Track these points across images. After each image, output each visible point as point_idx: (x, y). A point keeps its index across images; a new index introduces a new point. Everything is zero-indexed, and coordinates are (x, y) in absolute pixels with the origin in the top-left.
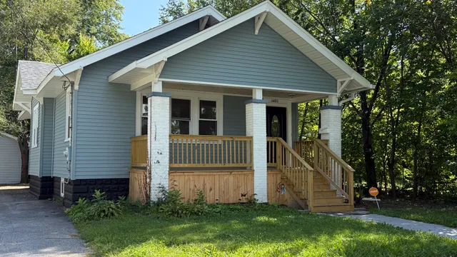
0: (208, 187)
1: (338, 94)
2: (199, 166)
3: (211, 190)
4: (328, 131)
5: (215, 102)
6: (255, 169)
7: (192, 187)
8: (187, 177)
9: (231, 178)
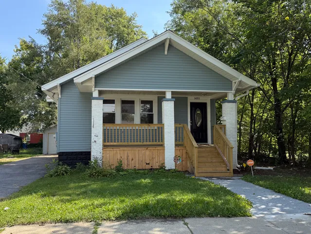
0: (130, 158)
1: (233, 92)
2: (124, 144)
3: (132, 160)
4: (225, 118)
5: (152, 101)
6: (165, 146)
7: (119, 158)
8: (115, 152)
9: (148, 152)
